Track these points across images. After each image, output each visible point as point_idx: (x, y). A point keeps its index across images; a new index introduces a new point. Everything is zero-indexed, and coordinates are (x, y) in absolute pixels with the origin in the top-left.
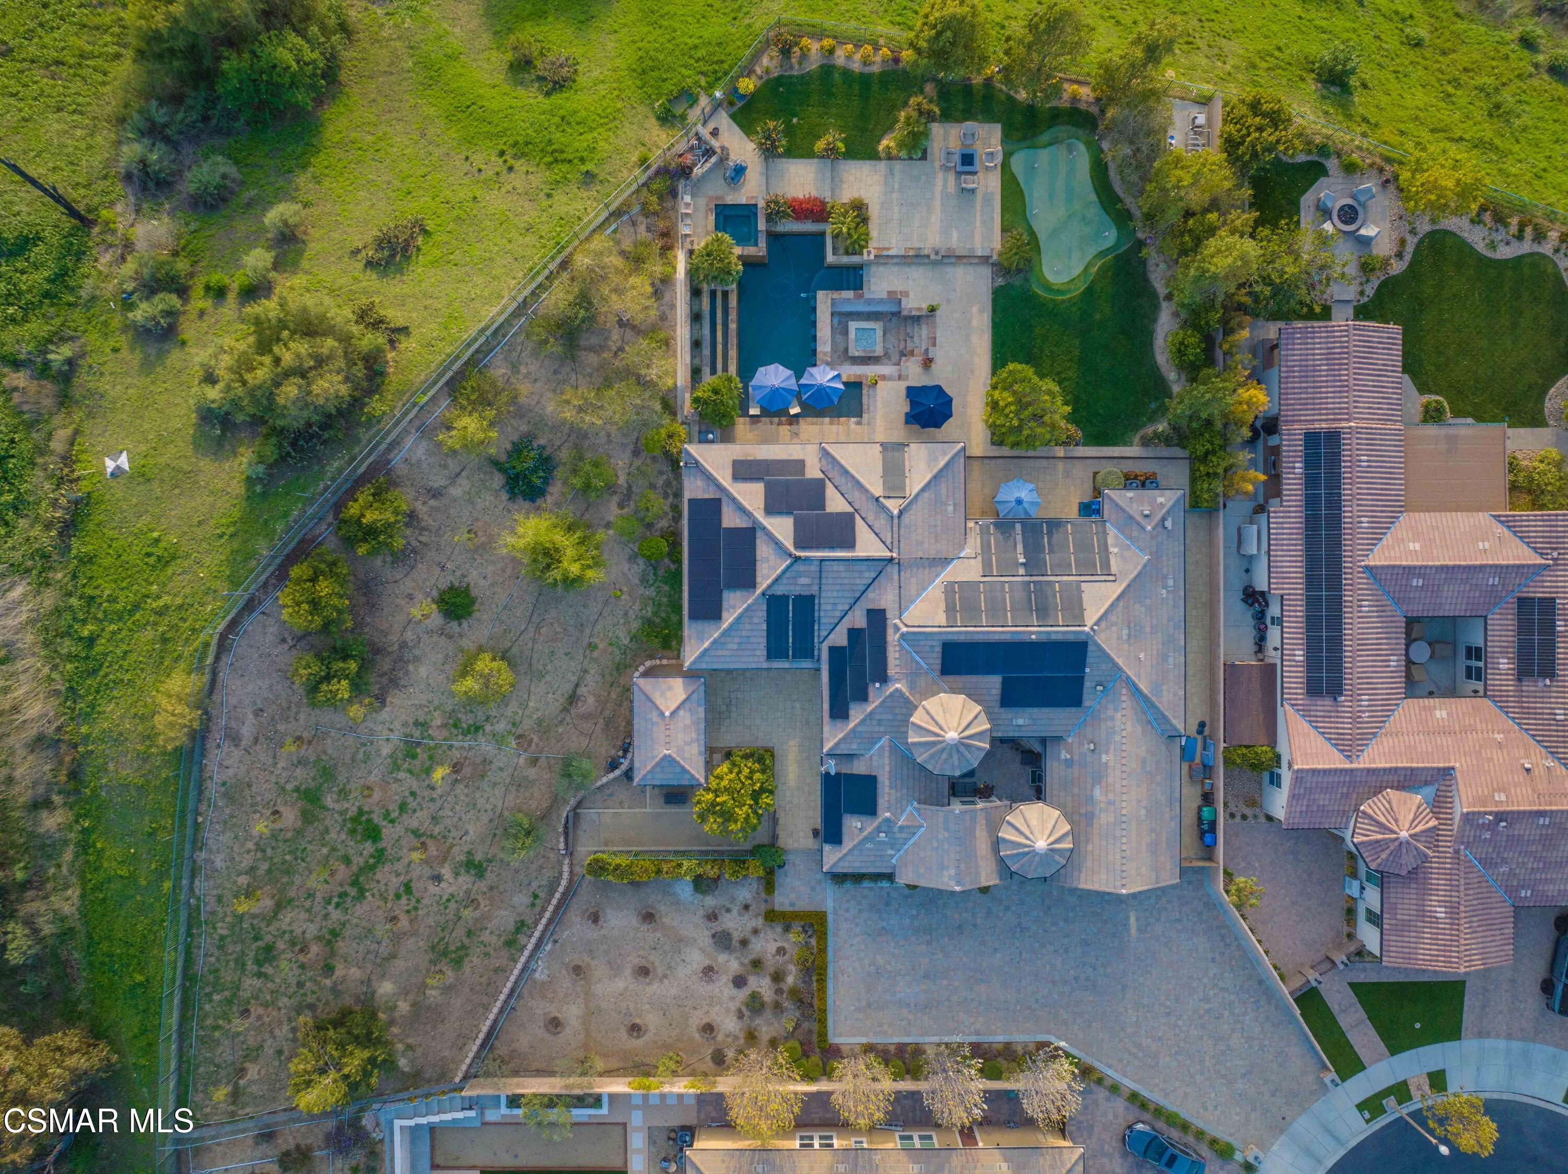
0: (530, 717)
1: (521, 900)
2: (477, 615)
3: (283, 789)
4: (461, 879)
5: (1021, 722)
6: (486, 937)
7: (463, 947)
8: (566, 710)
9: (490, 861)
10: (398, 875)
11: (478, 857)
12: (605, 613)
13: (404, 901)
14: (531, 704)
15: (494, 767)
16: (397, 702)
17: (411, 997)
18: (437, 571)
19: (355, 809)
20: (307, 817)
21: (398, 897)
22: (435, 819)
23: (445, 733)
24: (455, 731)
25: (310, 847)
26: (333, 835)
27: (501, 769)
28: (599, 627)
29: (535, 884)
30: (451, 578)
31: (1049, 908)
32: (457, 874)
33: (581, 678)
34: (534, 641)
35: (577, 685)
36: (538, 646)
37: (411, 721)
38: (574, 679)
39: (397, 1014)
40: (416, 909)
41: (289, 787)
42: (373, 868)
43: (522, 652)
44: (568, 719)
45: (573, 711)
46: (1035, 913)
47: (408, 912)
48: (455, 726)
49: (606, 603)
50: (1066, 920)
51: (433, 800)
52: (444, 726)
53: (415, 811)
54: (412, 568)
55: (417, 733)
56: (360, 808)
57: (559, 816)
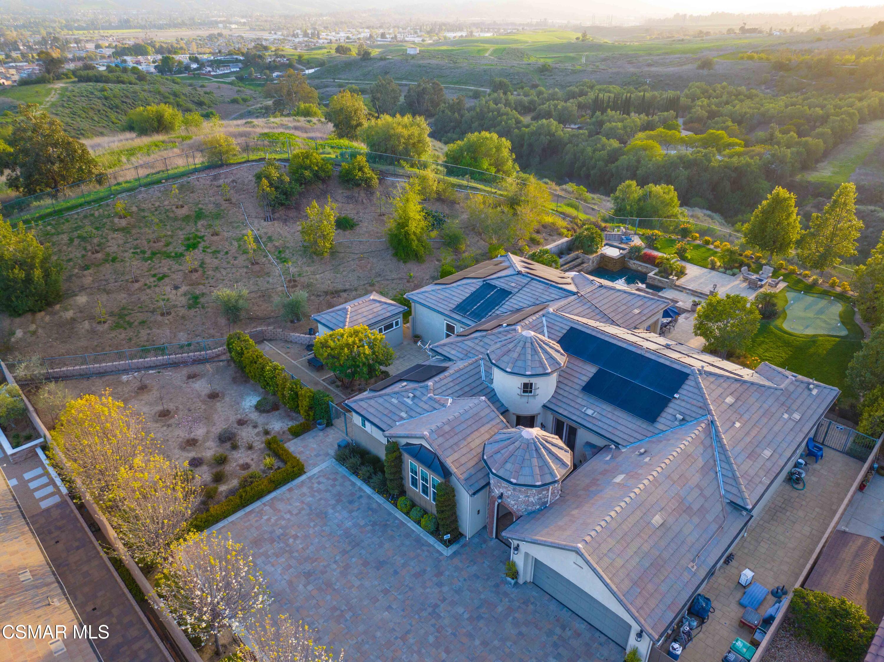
0: (310, 279)
1: (183, 338)
2: (347, 233)
3: (198, 204)
4: (183, 298)
5: (590, 412)
6: (144, 333)
7: (130, 324)
8: (326, 293)
9: (203, 307)
10: (170, 269)
11: (202, 300)
12: (395, 281)
13: (152, 280)
14: (318, 276)
15: (267, 279)
16: (276, 225)
17: (79, 315)
18: (355, 212)
19: (203, 234)
20: (187, 218)
21: (154, 276)
22: (216, 269)
23: (273, 250)
24: (277, 253)
25: (168, 227)
26: (181, 233)
27: (268, 282)
28: (385, 282)
29: (199, 339)
30: (356, 217)
31: (479, 618)
32: (185, 295)
33: (351, 290)
34: (353, 260)
35: (345, 291)
36: (352, 263)
37: (269, 235)
38: (347, 287)
39: (62, 314)
40: (150, 287)
41: (200, 206)
42: (169, 257)
43: (343, 258)
44: (321, 298)
45: (328, 297)
46: (461, 610)
47: (146, 285)
48: (280, 252)
49: (401, 279)
50: (485, 644)
51: (228, 263)
52: (276, 247)
53: (216, 258)
54: (348, 203)
55: (264, 239)
56: (204, 236)
57: (256, 327)
